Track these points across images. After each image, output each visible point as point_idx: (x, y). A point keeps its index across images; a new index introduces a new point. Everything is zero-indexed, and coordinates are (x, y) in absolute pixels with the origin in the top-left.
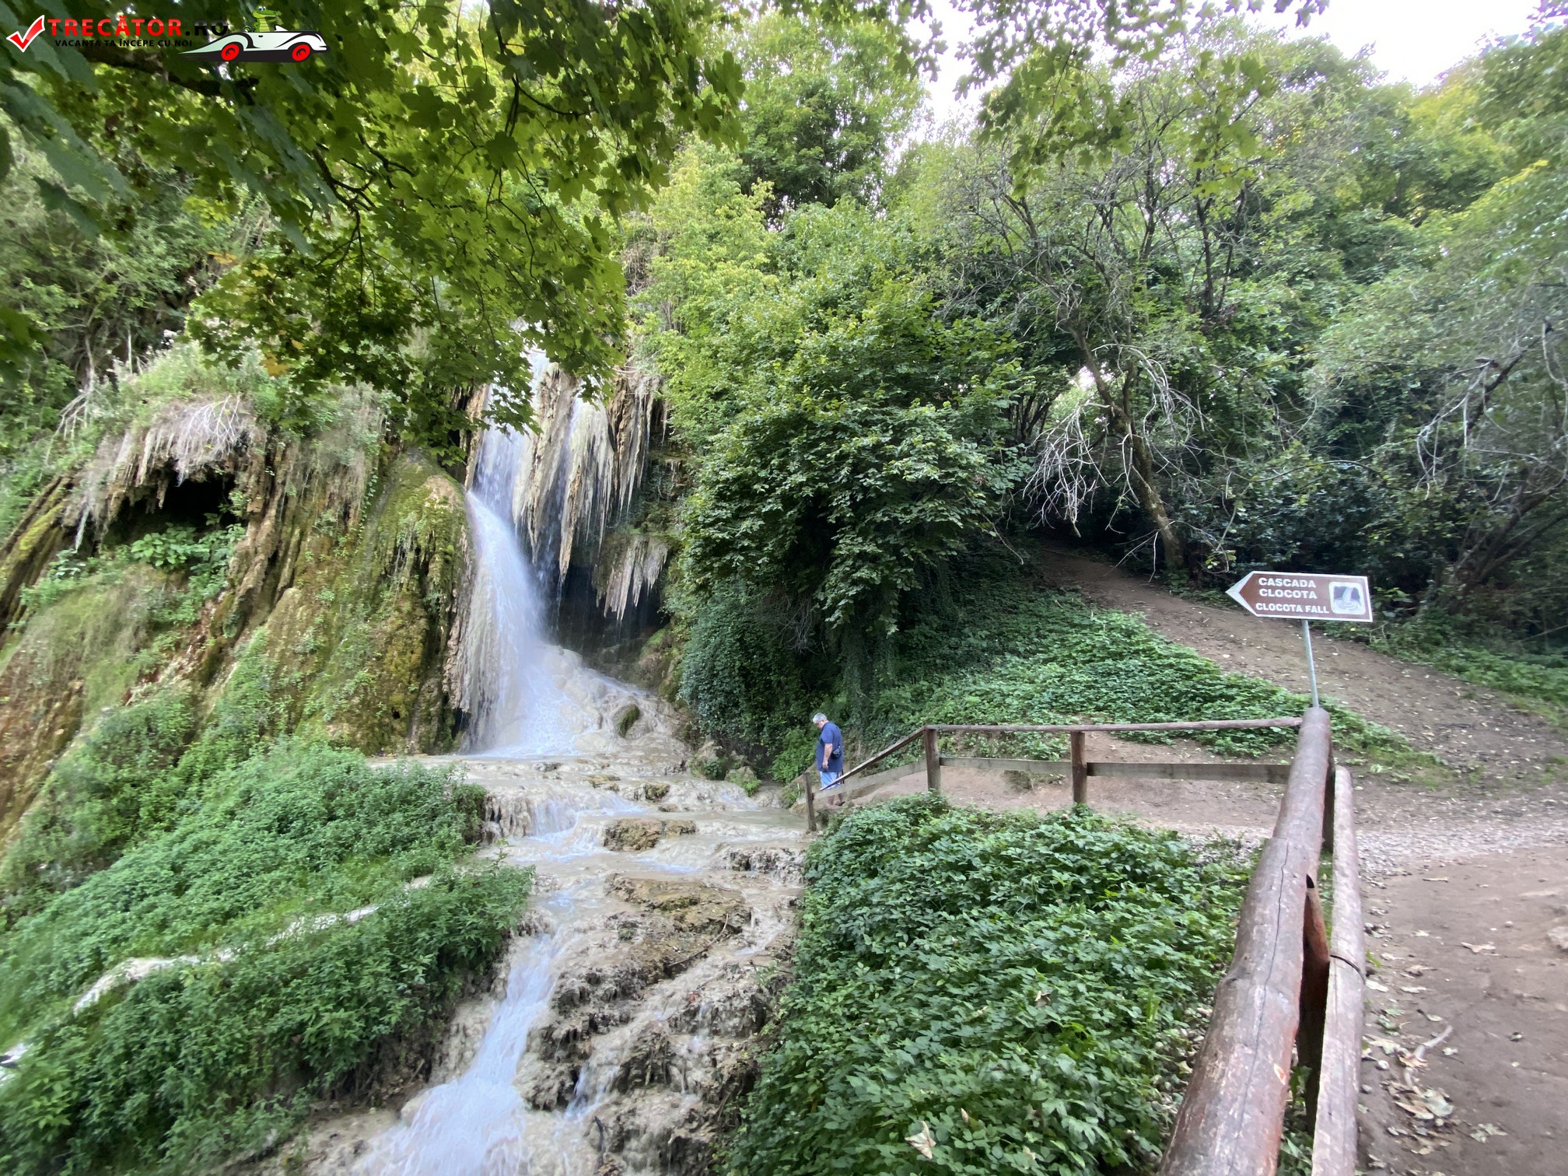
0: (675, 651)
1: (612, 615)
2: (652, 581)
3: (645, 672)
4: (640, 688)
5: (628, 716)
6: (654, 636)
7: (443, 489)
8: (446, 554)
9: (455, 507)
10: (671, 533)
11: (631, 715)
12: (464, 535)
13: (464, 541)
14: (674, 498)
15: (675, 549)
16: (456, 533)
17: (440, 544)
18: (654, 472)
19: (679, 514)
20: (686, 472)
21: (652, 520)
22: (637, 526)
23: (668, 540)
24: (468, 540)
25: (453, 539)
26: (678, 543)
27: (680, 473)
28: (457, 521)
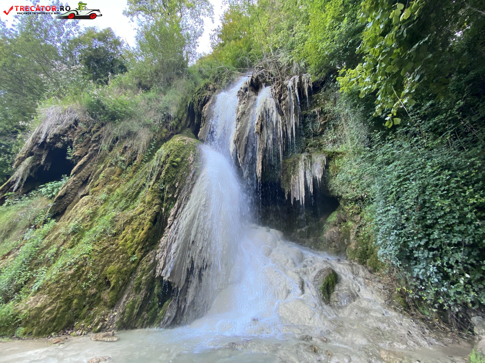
0: (350, 223)
1: (297, 202)
2: (319, 176)
3: (331, 241)
4: (329, 254)
5: (328, 280)
6: (330, 217)
7: (185, 138)
8: (174, 162)
9: (188, 143)
10: (325, 150)
11: (330, 279)
12: (191, 155)
13: (191, 158)
14: (322, 133)
15: (330, 156)
16: (186, 154)
17: (171, 158)
18: (306, 121)
19: (327, 140)
20: (326, 113)
21: (311, 146)
22: (302, 153)
23: (324, 152)
24: (194, 158)
25: (182, 156)
26: (331, 152)
27: (322, 115)
28: (188, 149)
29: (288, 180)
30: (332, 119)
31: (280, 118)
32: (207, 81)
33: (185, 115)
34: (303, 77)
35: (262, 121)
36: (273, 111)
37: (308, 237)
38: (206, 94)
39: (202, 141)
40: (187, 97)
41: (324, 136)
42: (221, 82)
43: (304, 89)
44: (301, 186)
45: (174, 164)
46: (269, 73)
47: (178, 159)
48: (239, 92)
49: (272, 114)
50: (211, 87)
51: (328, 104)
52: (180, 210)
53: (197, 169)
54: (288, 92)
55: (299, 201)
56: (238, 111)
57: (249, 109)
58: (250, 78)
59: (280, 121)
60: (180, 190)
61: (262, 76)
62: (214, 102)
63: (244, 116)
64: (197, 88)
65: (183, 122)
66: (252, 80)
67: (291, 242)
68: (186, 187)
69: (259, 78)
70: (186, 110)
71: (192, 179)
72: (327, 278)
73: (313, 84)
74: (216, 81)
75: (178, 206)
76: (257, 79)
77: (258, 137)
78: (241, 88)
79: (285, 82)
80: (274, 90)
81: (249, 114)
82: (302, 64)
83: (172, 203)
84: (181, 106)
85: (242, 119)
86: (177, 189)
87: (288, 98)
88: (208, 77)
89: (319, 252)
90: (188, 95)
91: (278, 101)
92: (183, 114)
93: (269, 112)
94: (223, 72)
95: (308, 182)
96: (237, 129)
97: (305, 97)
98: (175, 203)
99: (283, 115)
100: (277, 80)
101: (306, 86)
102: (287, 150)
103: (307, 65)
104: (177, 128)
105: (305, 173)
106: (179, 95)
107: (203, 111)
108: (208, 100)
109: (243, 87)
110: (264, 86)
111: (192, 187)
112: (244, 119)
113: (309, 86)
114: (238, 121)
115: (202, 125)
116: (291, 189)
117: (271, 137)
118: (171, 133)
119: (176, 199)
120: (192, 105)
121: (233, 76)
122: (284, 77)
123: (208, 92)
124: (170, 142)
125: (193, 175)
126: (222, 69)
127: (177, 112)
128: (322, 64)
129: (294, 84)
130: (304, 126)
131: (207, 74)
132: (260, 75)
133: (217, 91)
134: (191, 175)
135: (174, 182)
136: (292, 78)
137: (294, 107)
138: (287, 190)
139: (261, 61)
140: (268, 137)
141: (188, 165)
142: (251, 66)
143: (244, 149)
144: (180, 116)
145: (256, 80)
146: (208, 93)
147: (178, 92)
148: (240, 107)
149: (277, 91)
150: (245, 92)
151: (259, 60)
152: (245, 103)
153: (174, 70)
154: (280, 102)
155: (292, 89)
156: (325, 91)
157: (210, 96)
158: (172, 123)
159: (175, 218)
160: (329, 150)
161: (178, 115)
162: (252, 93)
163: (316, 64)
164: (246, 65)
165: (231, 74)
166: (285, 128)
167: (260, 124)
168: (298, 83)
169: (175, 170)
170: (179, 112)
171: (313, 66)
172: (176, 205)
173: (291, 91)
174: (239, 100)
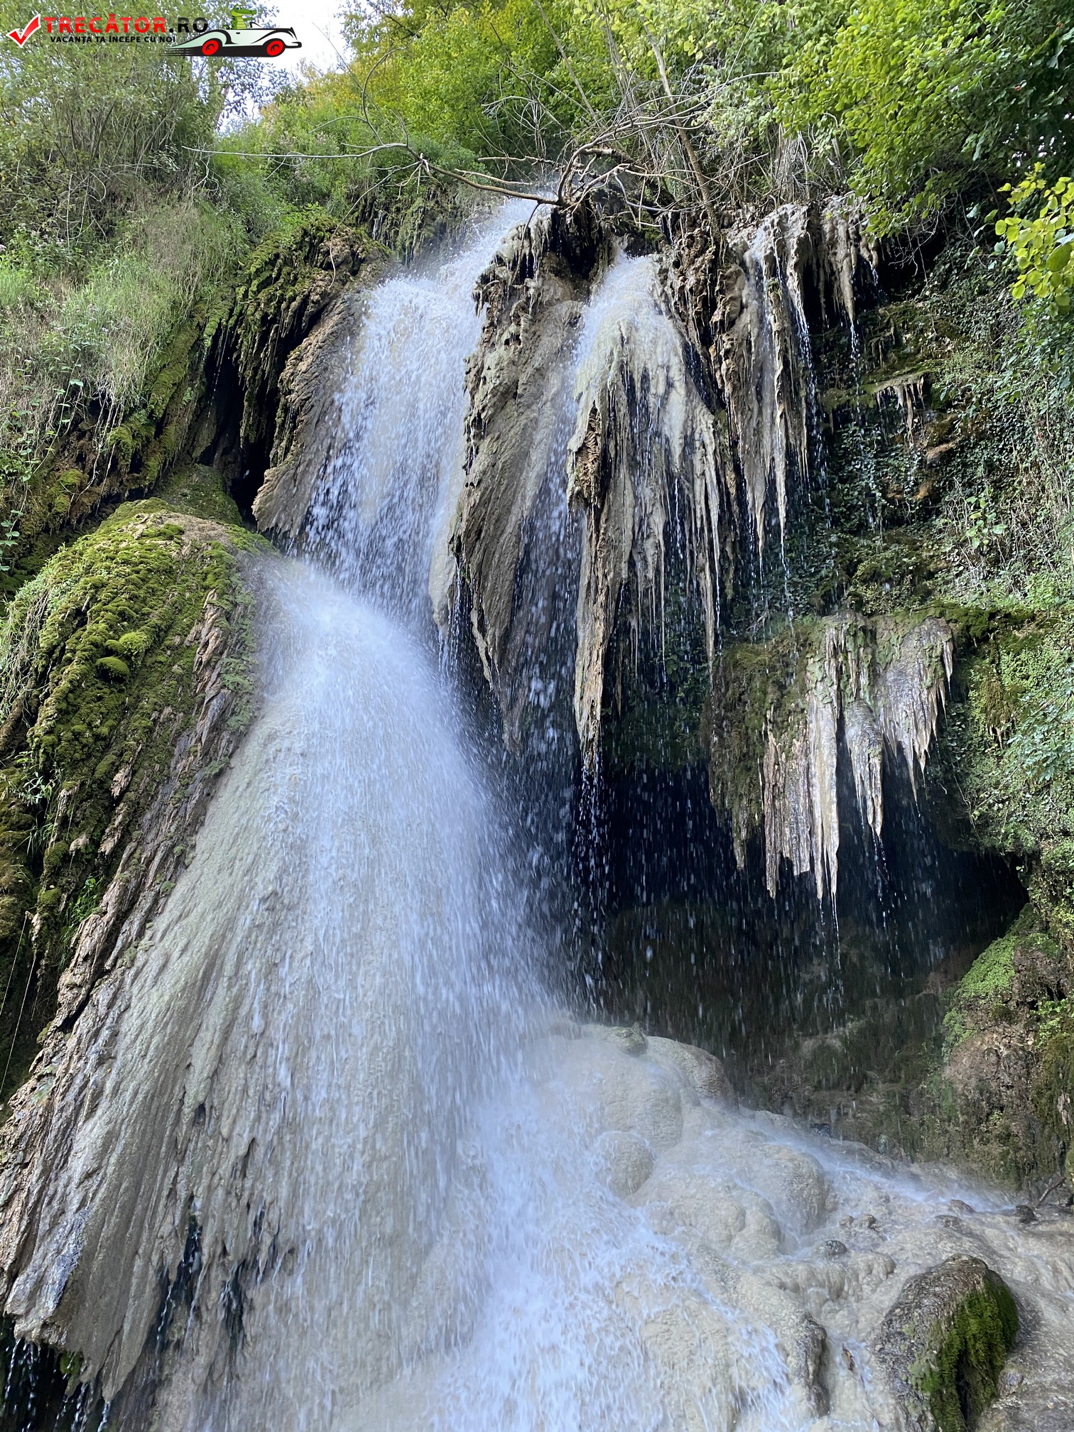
2: (916, 744)
5: (962, 1335)
6: (978, 967)
7: (179, 521)
8: (109, 652)
9: (196, 549)
10: (947, 600)
11: (974, 1326)
12: (210, 615)
13: (208, 633)
14: (930, 508)
15: (976, 631)
16: (178, 609)
17: (96, 628)
18: (847, 442)
19: (960, 544)
20: (949, 404)
21: (874, 577)
22: (825, 611)
23: (943, 610)
24: (227, 633)
25: (154, 620)
26: (979, 613)
27: (931, 414)
28: (193, 582)
29: (749, 761)
30: (981, 436)
31: (705, 421)
32: (318, 215)
33: (188, 395)
34: (827, 213)
35: (608, 434)
36: (670, 385)
37: (859, 1084)
38: (304, 287)
39: (276, 538)
40: (199, 300)
41: (939, 522)
42: (395, 224)
43: (833, 276)
44: (817, 797)
45: (111, 661)
46: (652, 185)
47: (134, 638)
48: (485, 279)
49: (665, 398)
50: (335, 247)
51: (958, 357)
52: (131, 927)
53: (237, 691)
54: (746, 292)
55: (807, 877)
56: (479, 378)
57: (540, 372)
58: (550, 208)
59: (708, 437)
60: (136, 812)
61: (611, 199)
62: (350, 329)
63: (511, 407)
64: (259, 256)
65: (174, 433)
66: (556, 218)
67: (762, 1114)
68: (169, 793)
69: (596, 208)
70: (193, 368)
71: (208, 754)
72: (958, 1320)
73: (878, 248)
74: (366, 215)
75: (120, 900)
76: (584, 217)
77: (586, 523)
78: (500, 260)
79: (734, 237)
80: (674, 278)
81: (537, 396)
82: (822, 145)
83: (90, 882)
84: (167, 345)
85: (500, 423)
86: (122, 808)
87: (747, 317)
88: (323, 197)
89: (915, 1168)
90: (209, 289)
91: (694, 334)
92: (178, 386)
93: (645, 390)
94: (403, 175)
95: (859, 771)
96: (473, 477)
97: (837, 314)
98: (104, 888)
99: (722, 405)
100: (693, 224)
101: (843, 259)
102: (742, 594)
103: (848, 152)
104: (137, 465)
105: (841, 723)
106: (158, 289)
107: (285, 374)
108: (316, 319)
109: (506, 255)
110: (620, 255)
111: (208, 796)
112: (512, 424)
113: (859, 258)
114: (479, 437)
115: (278, 449)
116: (767, 809)
117: (658, 522)
118: (102, 489)
119: (109, 866)
120: (227, 340)
121: (460, 196)
122: (728, 209)
123: (320, 275)
124: (96, 542)
125: (216, 728)
126: (397, 154)
127: (140, 379)
128: (926, 148)
129: (782, 246)
130: (836, 469)
131: (320, 179)
132: (600, 195)
133: (365, 271)
134: (203, 726)
135: (102, 767)
136: (774, 216)
137: (779, 366)
138: (742, 817)
139: (609, 120)
140: (642, 522)
141: (189, 672)
142: (555, 147)
143: (506, 586)
144: (160, 399)
145: (577, 219)
146: (317, 282)
147: (155, 274)
148: (491, 360)
149: (691, 281)
150: (520, 279)
151: (596, 116)
152: (516, 338)
153: (134, 155)
154: (706, 339)
155: (773, 273)
156: (944, 286)
157: (327, 300)
158: (109, 436)
159: (100, 973)
160: (969, 599)
161: (147, 395)
162: (556, 288)
163: (891, 149)
164: (530, 141)
165: (445, 184)
166: (730, 478)
167: (594, 451)
168: (801, 242)
169: (111, 701)
170: (151, 378)
171: (875, 155)
172: (111, 896)
173: (767, 282)
174: (483, 320)
